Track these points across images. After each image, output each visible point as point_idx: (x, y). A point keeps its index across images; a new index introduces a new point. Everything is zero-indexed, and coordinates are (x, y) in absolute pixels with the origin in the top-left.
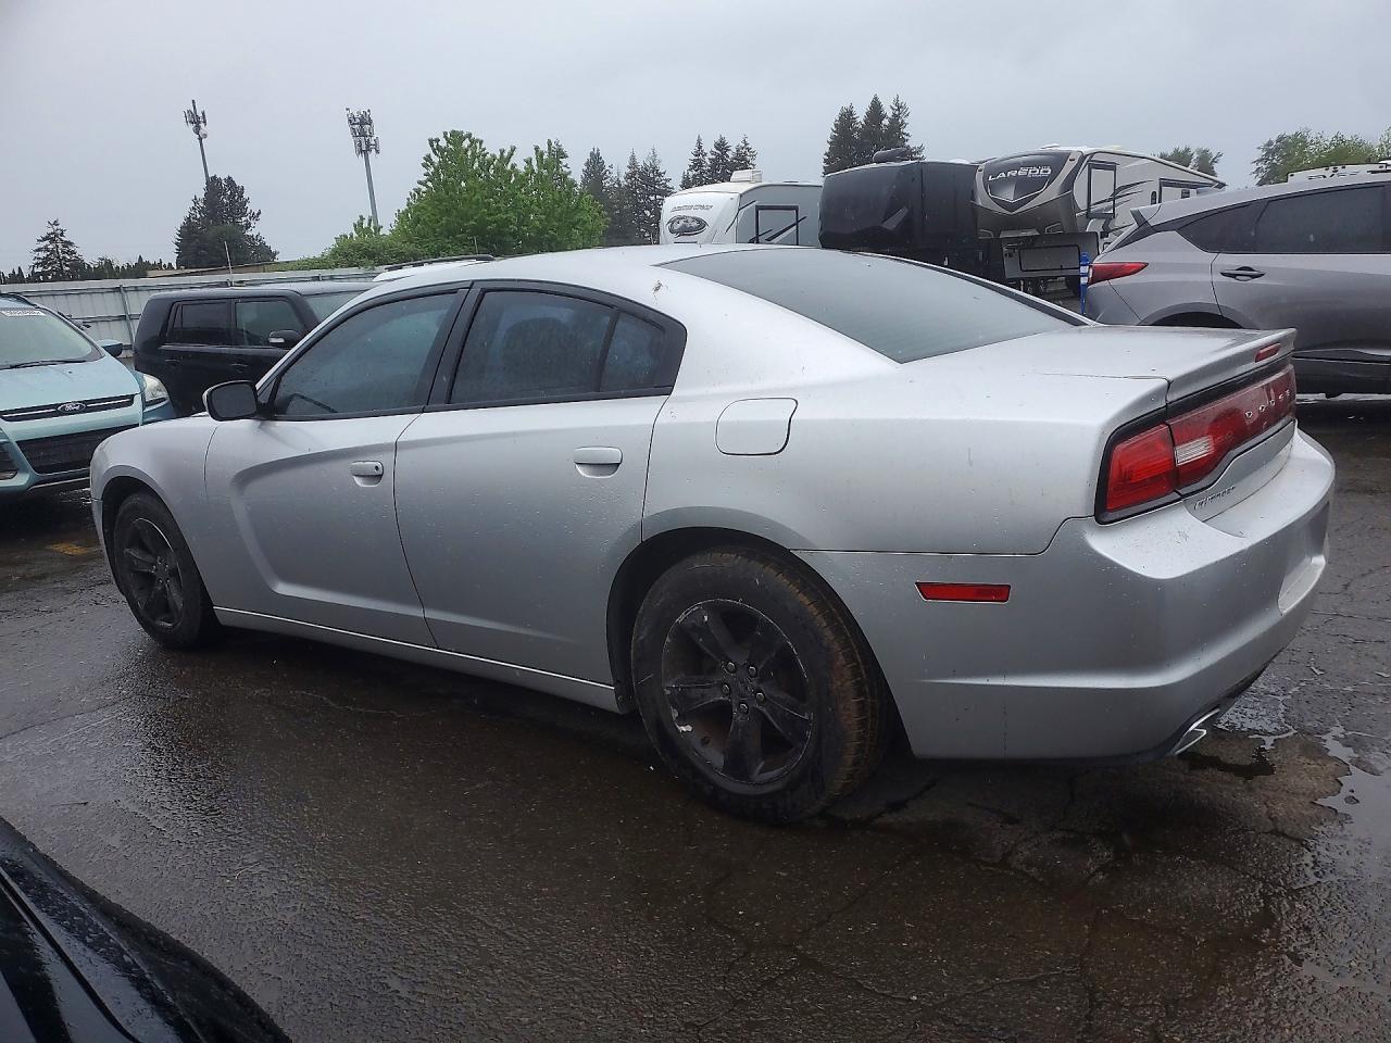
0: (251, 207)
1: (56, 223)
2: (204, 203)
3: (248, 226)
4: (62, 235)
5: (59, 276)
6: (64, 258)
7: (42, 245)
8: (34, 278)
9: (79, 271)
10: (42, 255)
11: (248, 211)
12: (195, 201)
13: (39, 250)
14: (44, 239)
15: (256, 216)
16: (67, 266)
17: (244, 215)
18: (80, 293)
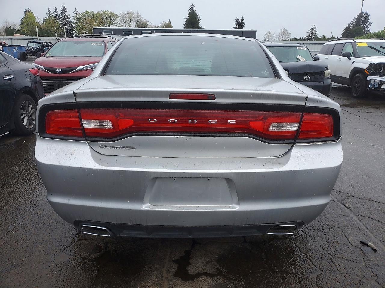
0: (370, 21)
1: (314, 26)
2: (356, 20)
3: (367, 27)
4: (315, 29)
5: (311, 40)
6: (313, 35)
7: (309, 31)
8: (305, 40)
9: (316, 39)
10: (308, 34)
11: (369, 22)
12: (354, 19)
13: (308, 33)
14: (310, 30)
15: (370, 24)
16: (314, 37)
17: (367, 23)
18: (315, 44)
